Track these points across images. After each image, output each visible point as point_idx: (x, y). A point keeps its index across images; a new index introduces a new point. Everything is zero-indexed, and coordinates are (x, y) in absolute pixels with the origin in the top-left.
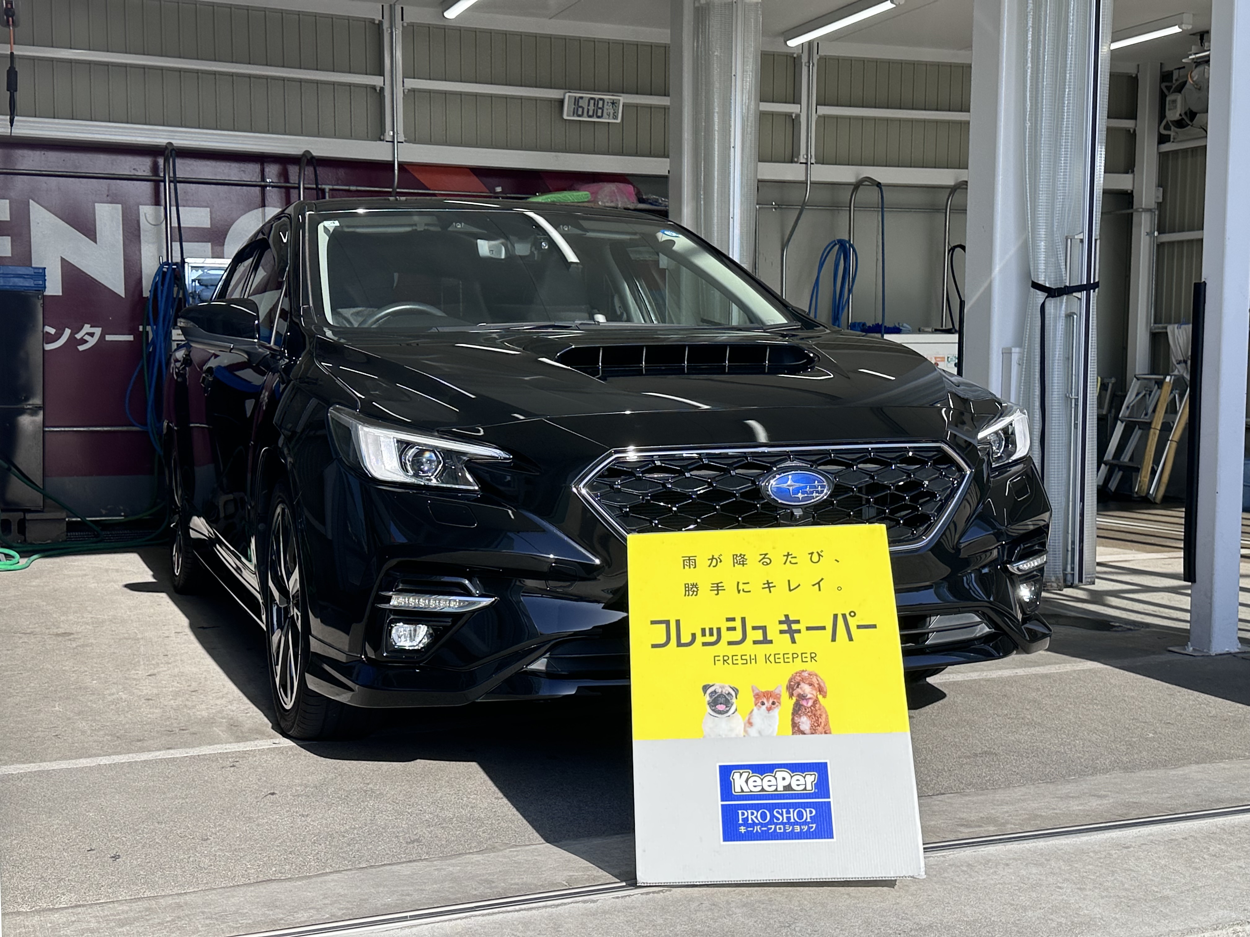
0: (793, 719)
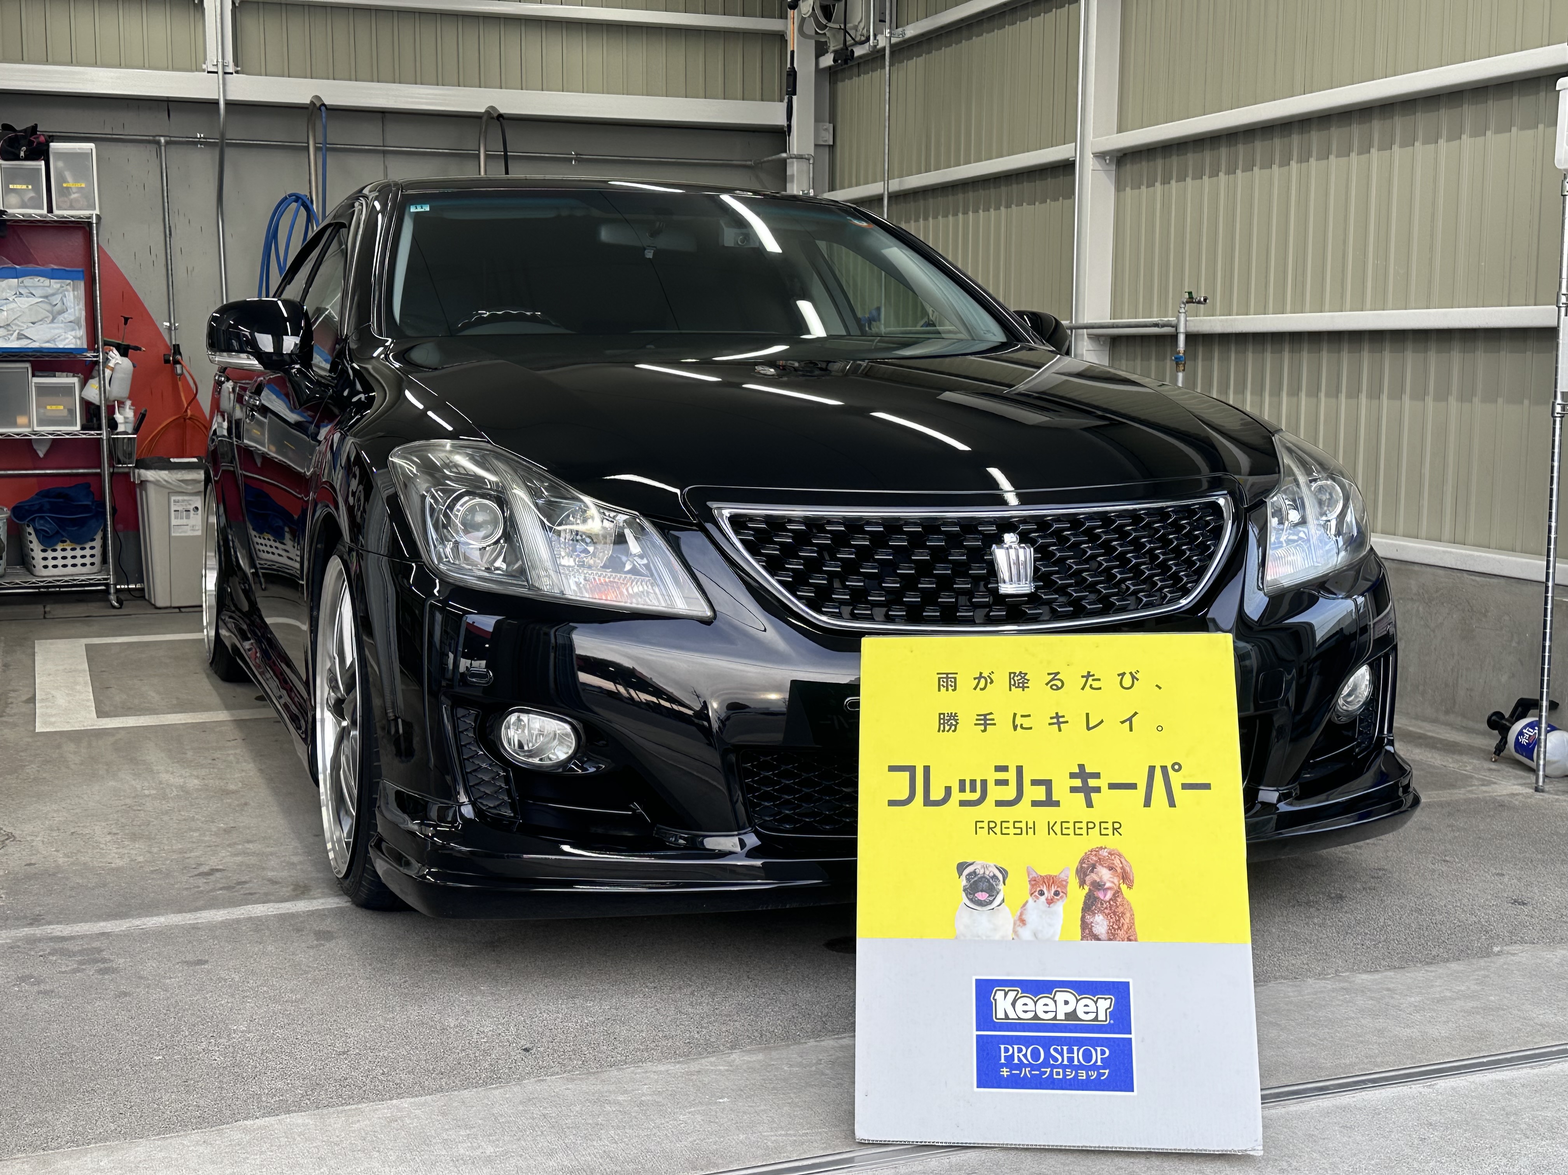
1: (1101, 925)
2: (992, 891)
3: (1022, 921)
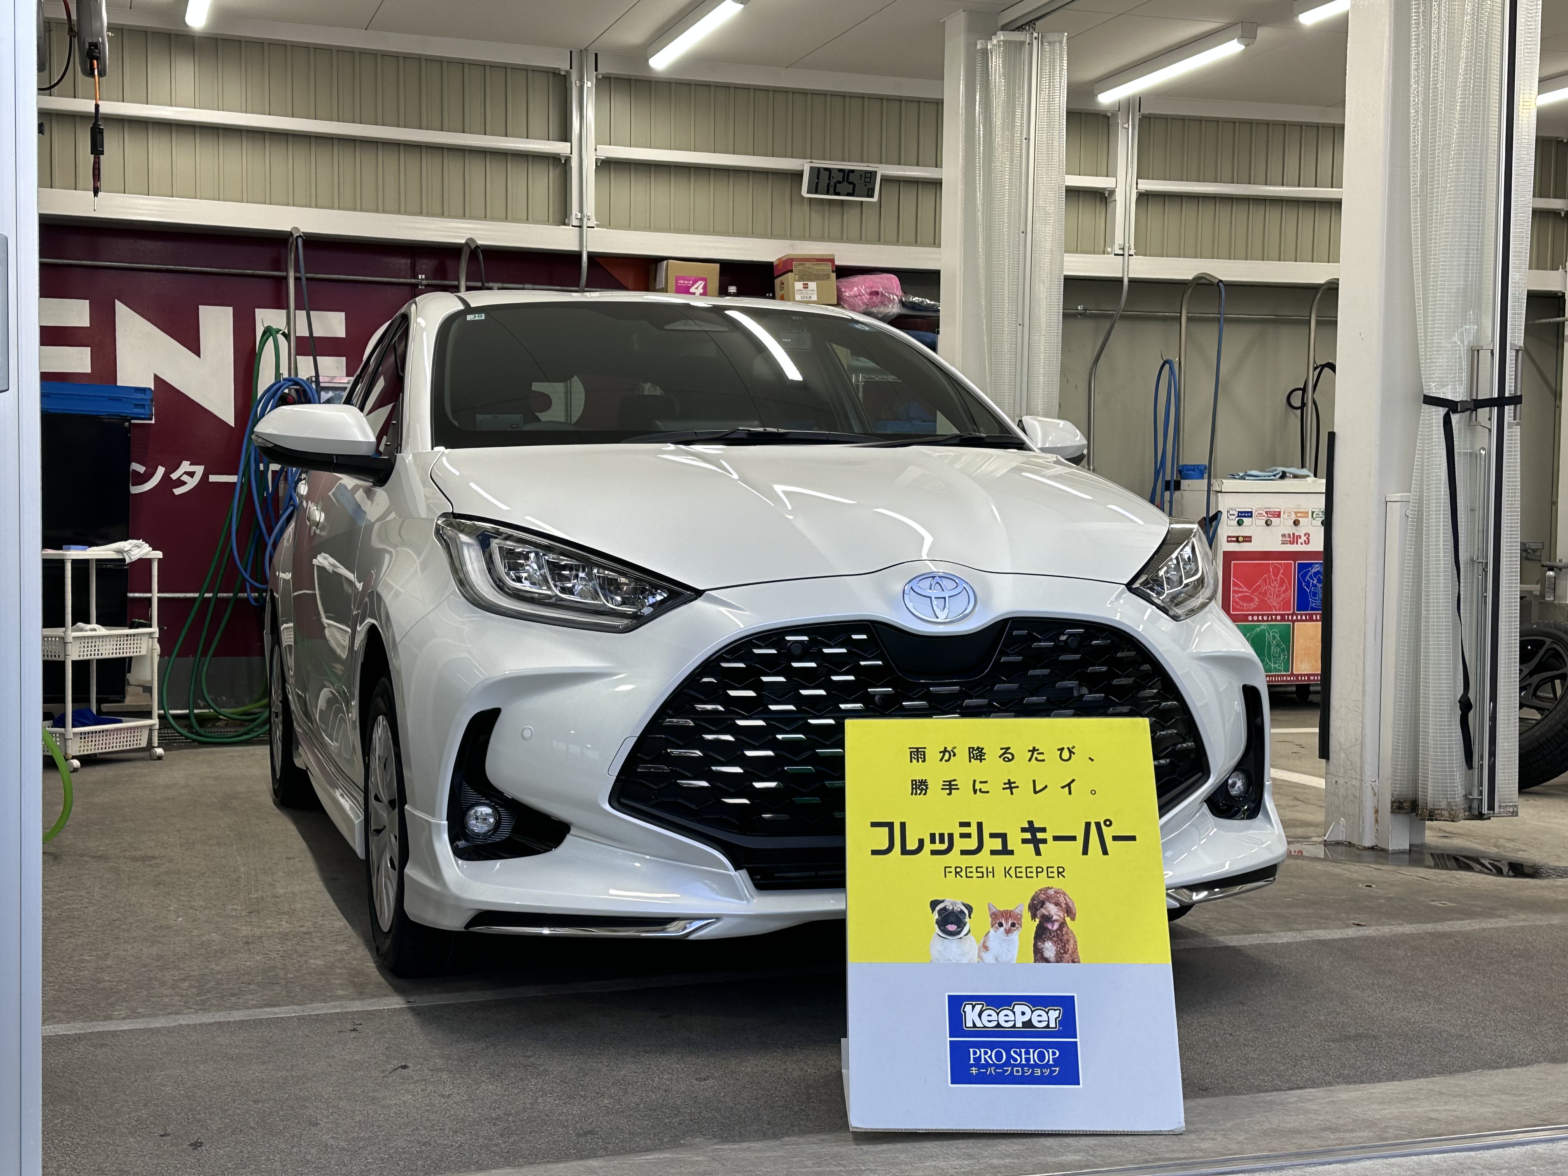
1: (1050, 949)
2: (961, 924)
3: (986, 948)
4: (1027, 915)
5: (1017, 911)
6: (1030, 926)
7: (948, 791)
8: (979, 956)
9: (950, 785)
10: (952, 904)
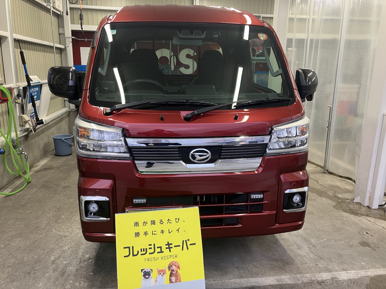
0: (170, 278)
4: (167, 270)
5: (165, 269)
6: (168, 273)
7: (145, 235)
8: (155, 284)
9: (146, 233)
10: (147, 270)
